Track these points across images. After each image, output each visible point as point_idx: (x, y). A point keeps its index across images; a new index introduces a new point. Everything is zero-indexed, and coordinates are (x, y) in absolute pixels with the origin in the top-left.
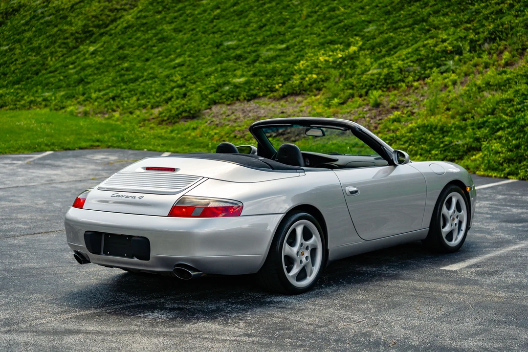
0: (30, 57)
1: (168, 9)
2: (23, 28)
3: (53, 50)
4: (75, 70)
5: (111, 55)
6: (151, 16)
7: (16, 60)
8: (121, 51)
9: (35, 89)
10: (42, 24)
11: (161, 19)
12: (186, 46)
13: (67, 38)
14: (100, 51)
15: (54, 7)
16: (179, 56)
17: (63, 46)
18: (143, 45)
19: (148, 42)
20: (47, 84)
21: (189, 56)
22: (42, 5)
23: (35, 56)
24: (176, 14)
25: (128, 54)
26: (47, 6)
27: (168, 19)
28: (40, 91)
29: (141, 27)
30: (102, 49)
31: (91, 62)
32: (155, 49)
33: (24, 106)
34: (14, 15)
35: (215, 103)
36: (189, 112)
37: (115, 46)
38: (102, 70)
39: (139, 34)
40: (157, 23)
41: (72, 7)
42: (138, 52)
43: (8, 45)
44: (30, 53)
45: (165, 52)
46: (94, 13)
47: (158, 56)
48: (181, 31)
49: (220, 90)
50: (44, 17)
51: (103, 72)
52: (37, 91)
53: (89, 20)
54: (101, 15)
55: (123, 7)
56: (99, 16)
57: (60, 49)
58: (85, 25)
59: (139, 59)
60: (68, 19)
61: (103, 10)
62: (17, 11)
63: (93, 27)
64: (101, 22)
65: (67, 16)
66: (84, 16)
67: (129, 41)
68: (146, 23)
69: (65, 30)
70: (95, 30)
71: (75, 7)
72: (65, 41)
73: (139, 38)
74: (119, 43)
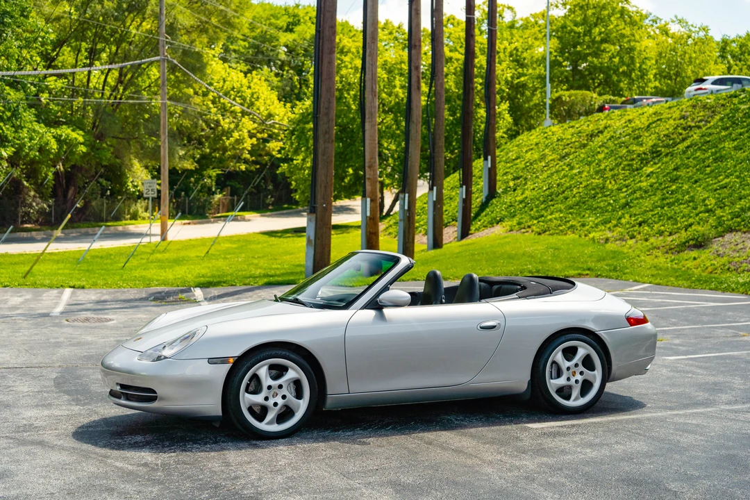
0: (593, 181)
1: (737, 125)
2: (599, 150)
3: (617, 172)
4: (626, 194)
5: (664, 177)
6: (717, 133)
7: (581, 183)
8: (675, 173)
9: (583, 213)
10: (615, 145)
11: (726, 136)
12: (740, 165)
13: (633, 160)
14: (655, 173)
15: (633, 127)
16: (727, 177)
17: (627, 168)
18: (697, 165)
19: (704, 162)
20: (595, 209)
21: (738, 177)
22: (624, 125)
23: (598, 179)
24: (743, 130)
25: (681, 176)
26: (627, 126)
27: (733, 135)
28: (587, 215)
29: (703, 145)
30: (658, 171)
31: (644, 184)
32: (708, 169)
33: (562, 231)
34: (599, 136)
35: (730, 230)
36: (697, 239)
37: (672, 166)
38: (650, 193)
39: (698, 154)
40: (722, 140)
41: (648, 126)
42: (690, 174)
43: (579, 168)
44: (594, 176)
45: (716, 174)
46: (666, 132)
47: (708, 178)
48: (741, 149)
49: (742, 216)
50: (619, 138)
51: (650, 195)
52: (584, 216)
53: (659, 140)
54: (673, 134)
55: (697, 124)
56: (671, 135)
57: (623, 172)
58: (654, 145)
59: (689, 181)
60: (640, 140)
61: (675, 128)
62: (601, 132)
63: (661, 147)
64: (671, 141)
65: (641, 136)
66: (656, 135)
67: (686, 162)
68: (709, 142)
69: (634, 151)
70: (663, 150)
71: (651, 126)
72: (631, 163)
73: (697, 157)
74: (677, 164)
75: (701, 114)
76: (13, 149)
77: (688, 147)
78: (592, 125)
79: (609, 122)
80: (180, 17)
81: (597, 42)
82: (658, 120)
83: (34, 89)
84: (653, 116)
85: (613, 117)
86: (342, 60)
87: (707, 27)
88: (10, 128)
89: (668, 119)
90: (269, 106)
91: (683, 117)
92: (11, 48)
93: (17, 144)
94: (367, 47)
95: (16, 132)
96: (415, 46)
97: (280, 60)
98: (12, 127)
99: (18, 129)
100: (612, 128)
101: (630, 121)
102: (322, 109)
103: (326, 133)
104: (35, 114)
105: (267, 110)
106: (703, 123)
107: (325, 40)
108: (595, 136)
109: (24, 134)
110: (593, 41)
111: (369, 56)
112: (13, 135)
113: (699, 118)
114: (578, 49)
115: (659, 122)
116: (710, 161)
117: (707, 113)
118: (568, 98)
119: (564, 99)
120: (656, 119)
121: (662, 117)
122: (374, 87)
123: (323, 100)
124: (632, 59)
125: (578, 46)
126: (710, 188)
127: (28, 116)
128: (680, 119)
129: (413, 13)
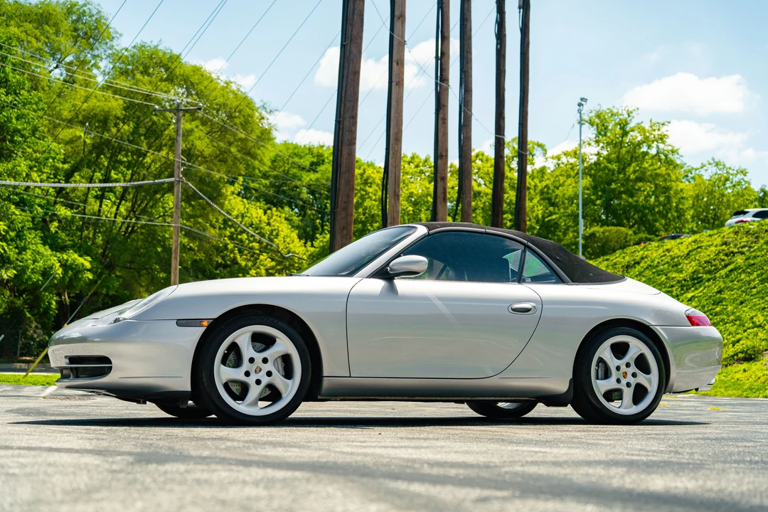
5: (706, 300)
6: (763, 256)
8: (718, 295)
10: (654, 273)
13: (673, 286)
14: (697, 297)
15: (671, 256)
18: (743, 287)
19: (749, 284)
22: (662, 254)
25: (725, 298)
26: (665, 255)
29: (747, 268)
30: (700, 295)
32: (754, 290)
36: (746, 352)
37: (715, 290)
39: (743, 276)
41: (688, 254)
42: (735, 296)
46: (708, 258)
47: (755, 298)
50: (657, 266)
53: (700, 266)
54: (714, 260)
55: (740, 249)
56: (712, 262)
58: (695, 271)
59: (734, 302)
60: (680, 267)
61: (717, 254)
62: (638, 263)
63: (703, 273)
64: (713, 268)
65: (680, 264)
66: (697, 262)
67: (730, 284)
68: (754, 264)
69: (673, 278)
70: (704, 276)
71: (691, 254)
72: (670, 289)
73: (742, 280)
74: (720, 287)
75: (745, 239)
76: (15, 272)
77: (731, 271)
78: (627, 257)
79: (646, 253)
80: (198, 143)
81: (631, 180)
82: (698, 248)
83: (42, 211)
84: (693, 244)
85: (649, 249)
86: (366, 191)
87: (745, 170)
88: (14, 249)
89: (709, 246)
90: (289, 244)
91: (725, 243)
92: (20, 166)
93: (19, 266)
94: (390, 149)
95: (19, 253)
96: (442, 156)
97: (301, 200)
98: (16, 248)
99: (22, 250)
100: (649, 259)
101: (668, 250)
102: (340, 203)
103: (343, 229)
104: (41, 237)
105: (287, 248)
106: (747, 248)
107: (345, 130)
108: (632, 267)
109: (28, 255)
110: (628, 180)
111: (392, 158)
112: (16, 256)
113: (743, 244)
114: (612, 187)
115: (699, 250)
116: (757, 282)
117: (751, 239)
118: (602, 235)
119: (598, 235)
120: (696, 247)
121: (702, 245)
122: (397, 190)
123: (341, 193)
124: (668, 198)
125: (613, 184)
126: (758, 307)
127: (32, 238)
128: (722, 245)
129: (440, 122)
